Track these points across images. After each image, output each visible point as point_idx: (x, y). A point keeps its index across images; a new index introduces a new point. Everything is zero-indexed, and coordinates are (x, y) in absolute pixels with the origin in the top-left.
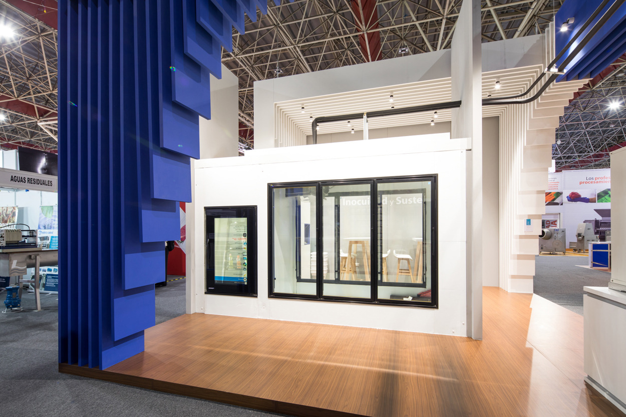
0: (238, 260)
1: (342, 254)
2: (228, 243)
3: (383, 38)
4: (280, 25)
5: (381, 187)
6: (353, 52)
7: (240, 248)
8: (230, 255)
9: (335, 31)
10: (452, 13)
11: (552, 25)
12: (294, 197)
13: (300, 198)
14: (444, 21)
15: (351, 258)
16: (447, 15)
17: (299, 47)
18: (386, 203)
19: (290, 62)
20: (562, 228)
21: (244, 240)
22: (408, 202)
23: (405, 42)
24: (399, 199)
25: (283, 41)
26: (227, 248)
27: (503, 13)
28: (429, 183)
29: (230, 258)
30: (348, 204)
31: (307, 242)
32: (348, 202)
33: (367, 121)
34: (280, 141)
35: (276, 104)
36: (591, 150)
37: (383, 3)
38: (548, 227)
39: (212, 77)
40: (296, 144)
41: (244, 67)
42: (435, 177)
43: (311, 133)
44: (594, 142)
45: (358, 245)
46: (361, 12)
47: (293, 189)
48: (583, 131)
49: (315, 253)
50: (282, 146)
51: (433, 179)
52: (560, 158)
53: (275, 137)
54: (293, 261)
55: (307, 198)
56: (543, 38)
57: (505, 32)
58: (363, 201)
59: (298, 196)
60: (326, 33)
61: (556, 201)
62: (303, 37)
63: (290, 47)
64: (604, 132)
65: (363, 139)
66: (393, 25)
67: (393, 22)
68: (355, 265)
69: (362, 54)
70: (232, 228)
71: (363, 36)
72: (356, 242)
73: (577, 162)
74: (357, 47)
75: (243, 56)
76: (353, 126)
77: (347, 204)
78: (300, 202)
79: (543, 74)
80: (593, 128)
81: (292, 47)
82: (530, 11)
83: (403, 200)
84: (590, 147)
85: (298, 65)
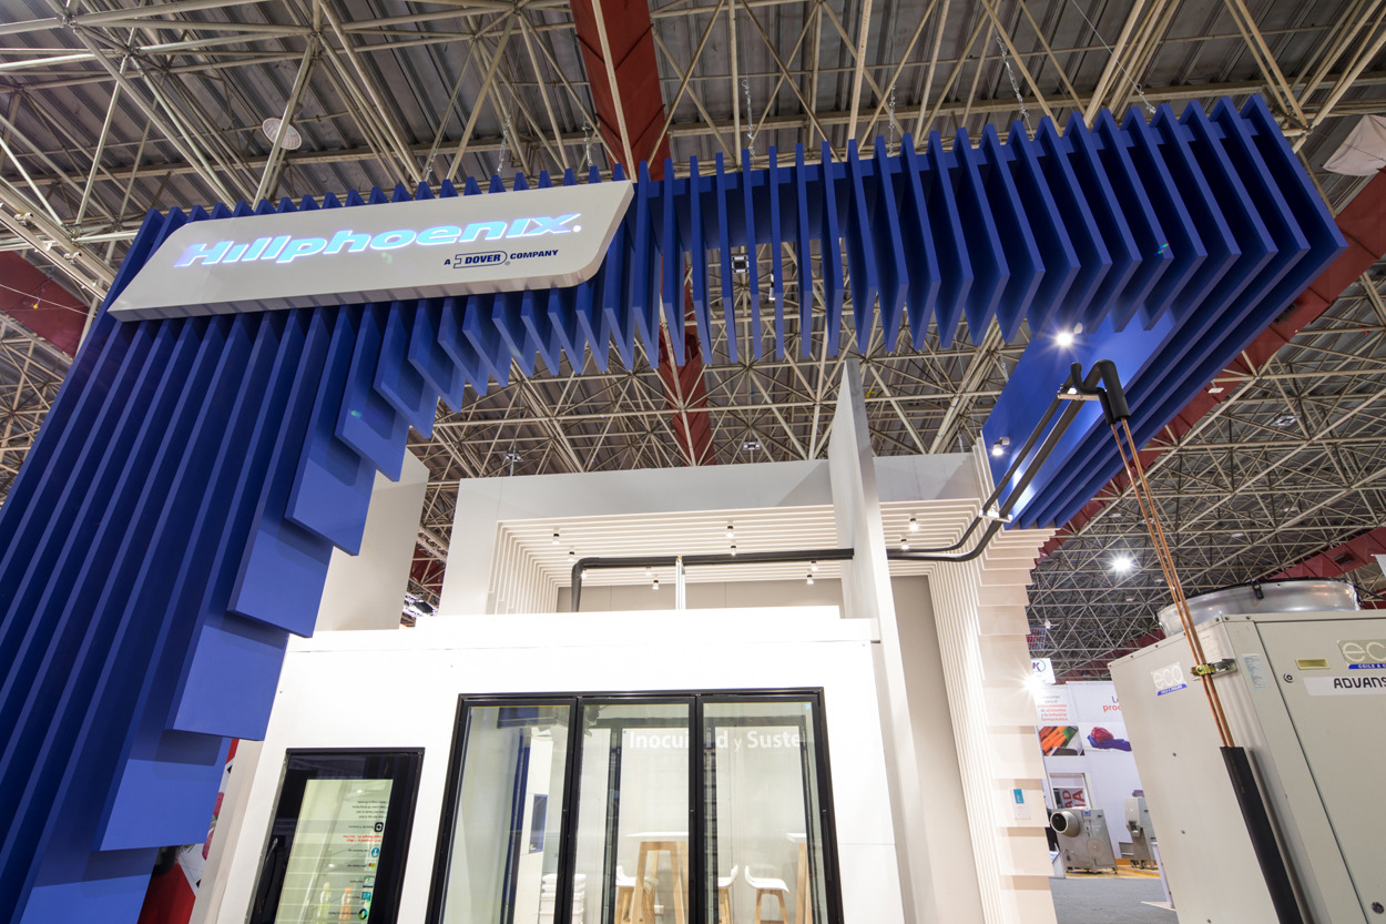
0: (346, 901)
1: (624, 879)
2: (328, 851)
3: (716, 422)
4: (527, 381)
5: (710, 710)
6: (662, 438)
7: (357, 866)
8: (326, 885)
9: (629, 401)
10: (829, 399)
11: (981, 442)
12: (516, 729)
13: (530, 733)
14: (817, 409)
15: (644, 891)
16: (821, 400)
17: (559, 421)
18: (726, 745)
19: (538, 442)
20: (1095, 808)
21: (375, 841)
22: (773, 743)
23: (754, 432)
24: (753, 735)
25: (530, 408)
26: (323, 864)
27: (911, 405)
28: (808, 706)
29: (324, 896)
30: (642, 745)
31: (536, 844)
32: (642, 741)
33: (683, 572)
34: (501, 597)
35: (500, 524)
36: (1108, 642)
37: (714, 371)
38: (1068, 805)
39: (379, 476)
40: (535, 610)
41: (442, 443)
42: (818, 694)
43: (568, 583)
44: (1109, 627)
45: (662, 852)
46: (676, 380)
47: (517, 708)
48: (1085, 606)
49: (553, 877)
50: (501, 611)
51: (815, 696)
52: (1058, 655)
53: (491, 589)
54: (495, 901)
55: (547, 732)
56: (972, 458)
57: (920, 433)
58: (674, 738)
59: (526, 727)
60: (612, 402)
61: (1071, 746)
62: (569, 405)
63: (543, 420)
64: (1121, 609)
65: (674, 608)
66: (733, 405)
67: (732, 400)
68: (652, 910)
69: (676, 442)
70: (347, 806)
71: (679, 416)
72: (658, 845)
73: (1089, 665)
74: (669, 431)
75: (445, 425)
76: (656, 575)
77: (638, 746)
78: (529, 739)
79: (978, 520)
80: (1099, 601)
81: (547, 419)
82: (951, 410)
83: (762, 737)
84: (1105, 636)
85: (553, 449)
